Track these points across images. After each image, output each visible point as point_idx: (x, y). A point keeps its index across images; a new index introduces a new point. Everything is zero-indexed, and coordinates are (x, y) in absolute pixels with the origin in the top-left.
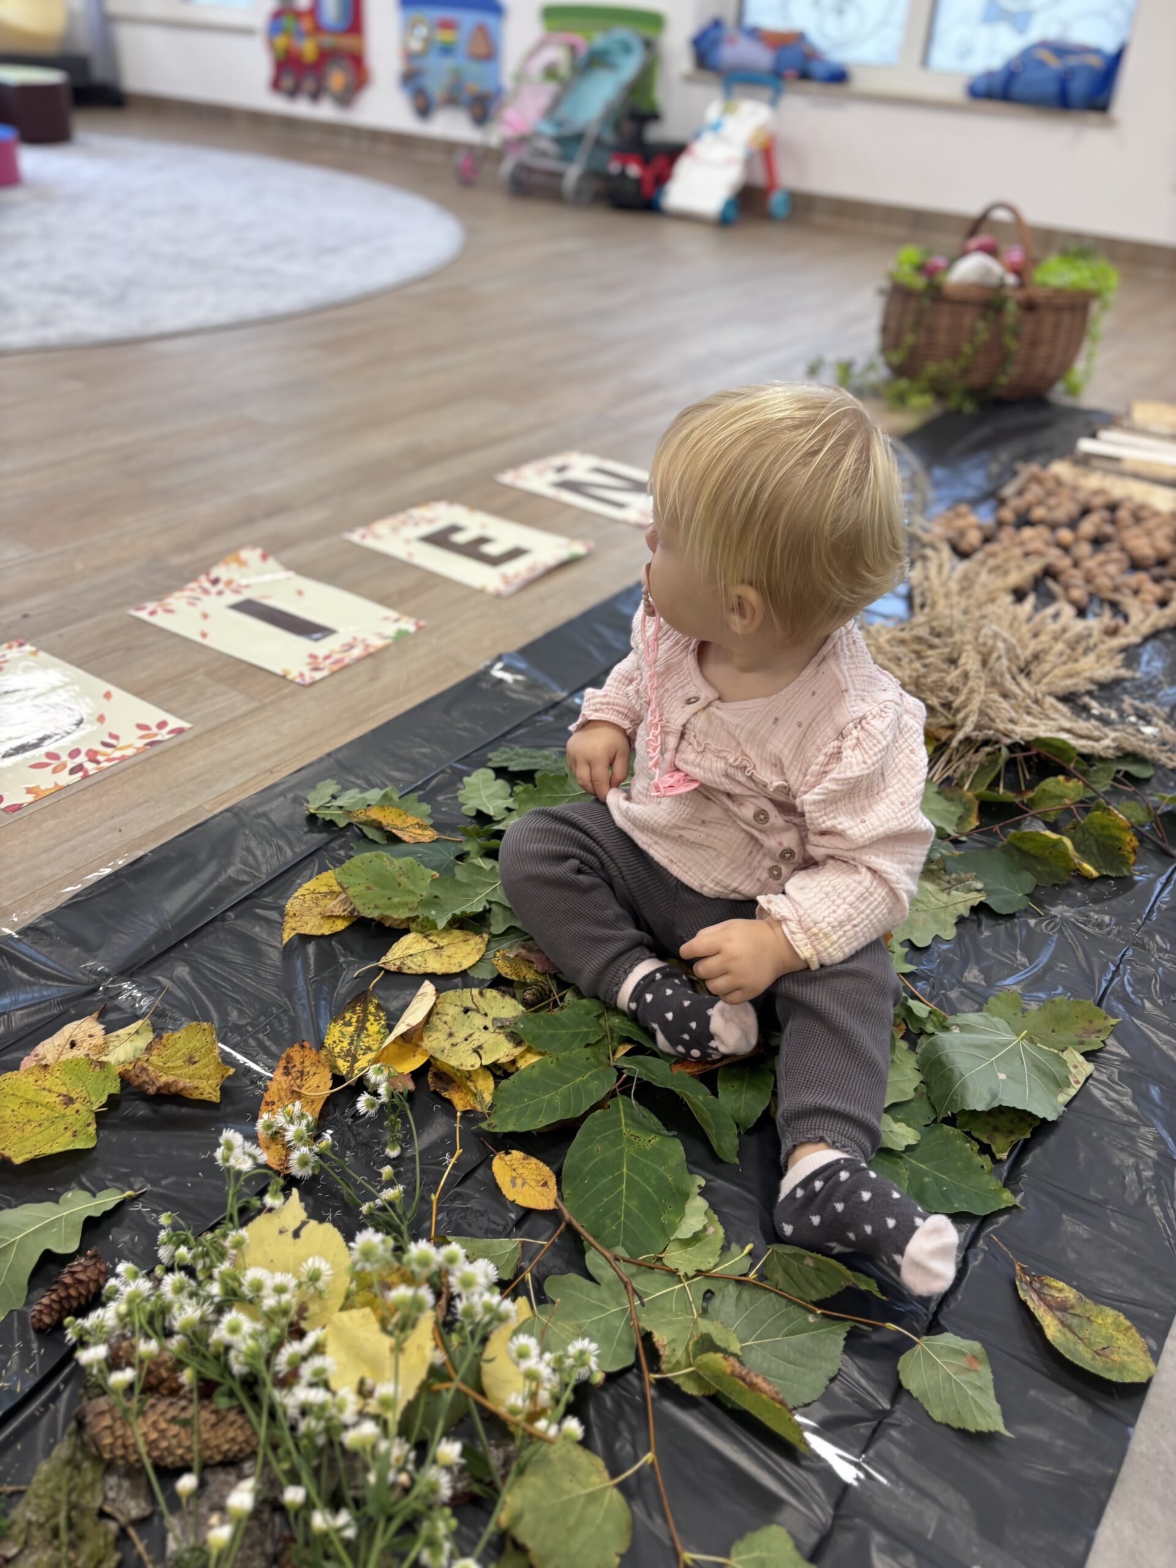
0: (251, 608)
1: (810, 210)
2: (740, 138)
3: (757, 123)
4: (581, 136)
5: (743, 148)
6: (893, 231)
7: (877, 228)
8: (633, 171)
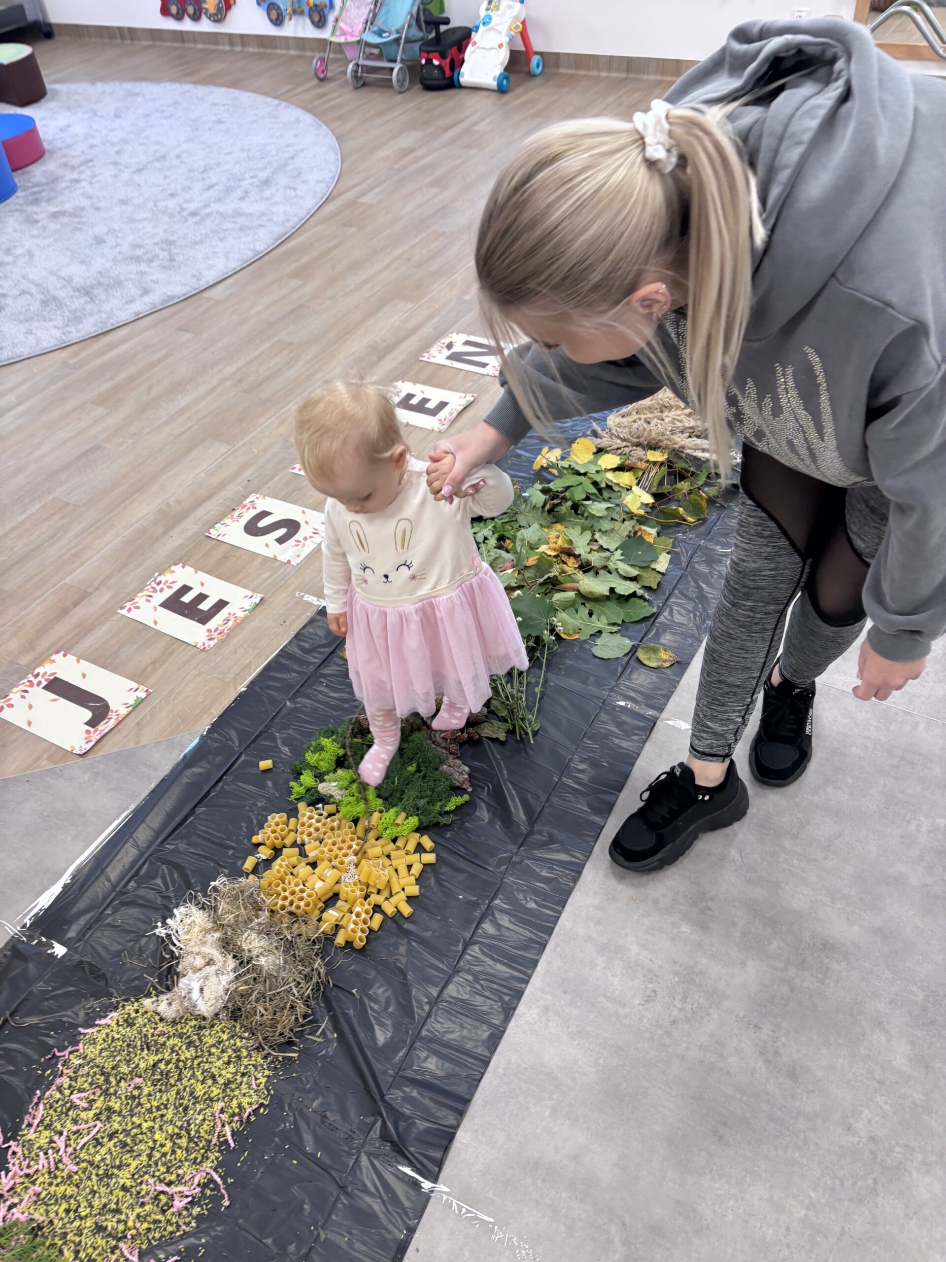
1: (557, 65)
2: (504, 28)
3: (514, 14)
4: (397, 40)
5: (507, 35)
6: (614, 75)
7: (604, 74)
8: (436, 62)
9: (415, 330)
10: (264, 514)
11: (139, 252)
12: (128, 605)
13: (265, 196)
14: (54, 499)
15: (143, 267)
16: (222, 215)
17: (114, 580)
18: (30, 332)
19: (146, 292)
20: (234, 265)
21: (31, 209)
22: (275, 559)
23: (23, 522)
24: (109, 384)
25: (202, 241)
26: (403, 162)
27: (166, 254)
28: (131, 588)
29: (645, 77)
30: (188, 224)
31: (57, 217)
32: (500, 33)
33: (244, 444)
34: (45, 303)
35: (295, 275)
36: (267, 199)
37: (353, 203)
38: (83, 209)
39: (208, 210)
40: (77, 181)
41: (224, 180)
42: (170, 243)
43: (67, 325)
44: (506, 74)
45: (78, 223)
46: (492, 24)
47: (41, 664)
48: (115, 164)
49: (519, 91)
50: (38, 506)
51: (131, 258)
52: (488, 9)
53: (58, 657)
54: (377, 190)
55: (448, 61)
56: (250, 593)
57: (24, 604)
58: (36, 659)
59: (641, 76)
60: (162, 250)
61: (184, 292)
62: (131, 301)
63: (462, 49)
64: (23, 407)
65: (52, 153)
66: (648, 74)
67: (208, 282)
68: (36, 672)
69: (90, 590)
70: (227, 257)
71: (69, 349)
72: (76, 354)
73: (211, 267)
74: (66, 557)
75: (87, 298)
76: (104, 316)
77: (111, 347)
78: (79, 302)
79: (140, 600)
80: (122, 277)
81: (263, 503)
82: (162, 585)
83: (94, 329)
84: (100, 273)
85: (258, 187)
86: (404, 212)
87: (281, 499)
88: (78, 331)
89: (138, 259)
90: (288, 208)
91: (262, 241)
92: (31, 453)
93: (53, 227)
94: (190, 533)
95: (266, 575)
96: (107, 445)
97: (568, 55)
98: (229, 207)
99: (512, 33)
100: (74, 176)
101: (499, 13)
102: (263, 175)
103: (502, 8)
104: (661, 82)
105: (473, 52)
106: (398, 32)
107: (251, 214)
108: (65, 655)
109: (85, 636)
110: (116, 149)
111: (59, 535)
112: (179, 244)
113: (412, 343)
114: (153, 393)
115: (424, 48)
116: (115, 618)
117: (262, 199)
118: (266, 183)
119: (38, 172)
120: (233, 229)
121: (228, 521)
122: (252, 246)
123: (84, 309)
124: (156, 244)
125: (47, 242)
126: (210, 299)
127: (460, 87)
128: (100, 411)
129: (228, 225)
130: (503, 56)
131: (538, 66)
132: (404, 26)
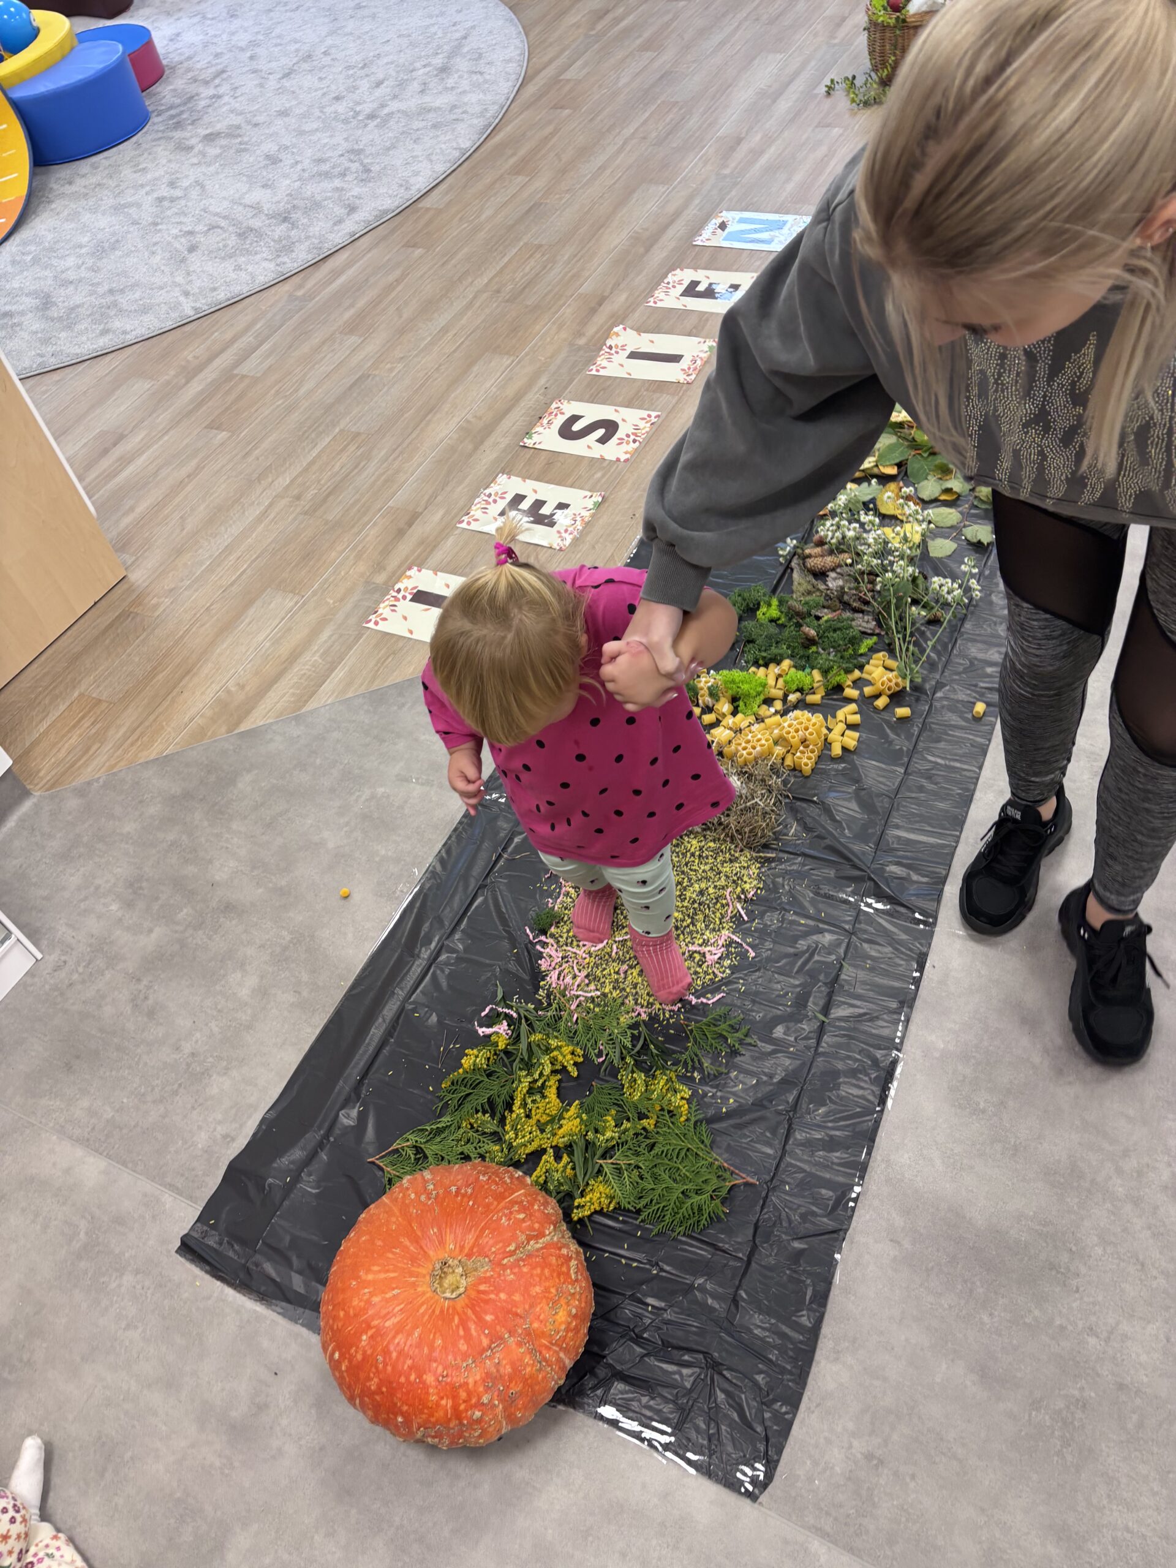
0: (634, 355)
9: (677, 214)
10: (575, 418)
11: (325, 167)
12: (465, 518)
13: (448, 85)
14: (342, 431)
15: (337, 183)
16: (405, 113)
17: (439, 498)
18: (238, 268)
19: (352, 209)
20: (441, 168)
21: (177, 134)
22: (603, 459)
23: (319, 456)
24: (352, 311)
25: (393, 147)
26: (599, 27)
27: (357, 165)
28: (461, 503)
30: (369, 128)
31: (213, 140)
33: (527, 354)
34: (242, 235)
35: (517, 170)
36: (453, 88)
37: (555, 81)
38: (239, 127)
39: (386, 111)
40: (219, 97)
41: (394, 74)
42: (359, 152)
43: (279, 256)
45: (240, 143)
47: (398, 581)
48: (255, 71)
50: (328, 440)
51: (320, 175)
53: (413, 572)
54: (579, 63)
56: (589, 494)
57: (355, 530)
58: (390, 578)
60: (351, 161)
61: (396, 203)
62: (340, 222)
64: (266, 347)
65: (173, 68)
67: (419, 190)
68: (396, 587)
69: (420, 510)
70: (431, 161)
71: (290, 281)
72: (300, 286)
73: (416, 174)
74: (379, 483)
75: (286, 224)
76: (316, 241)
77: (337, 273)
78: (281, 230)
79: (476, 512)
80: (318, 198)
81: (571, 408)
82: (493, 497)
83: (310, 257)
84: (290, 195)
85: (437, 75)
86: (620, 84)
87: (588, 402)
88: (293, 261)
89: (327, 175)
90: (481, 96)
91: (465, 137)
92: (296, 391)
93: (213, 151)
94: (502, 446)
95: (599, 475)
96: (377, 372)
98: (411, 103)
100: (211, 91)
102: (438, 61)
107: (439, 108)
108: (419, 571)
109: (432, 550)
110: (248, 54)
111: (362, 464)
112: (368, 152)
113: (678, 229)
114: (405, 316)
116: (457, 532)
117: (446, 89)
118: (444, 70)
119: (166, 92)
120: (425, 128)
121: (538, 429)
122: (455, 145)
123: (289, 237)
124: (342, 155)
125: (212, 169)
126: (428, 209)
128: (354, 340)
129: (417, 124)
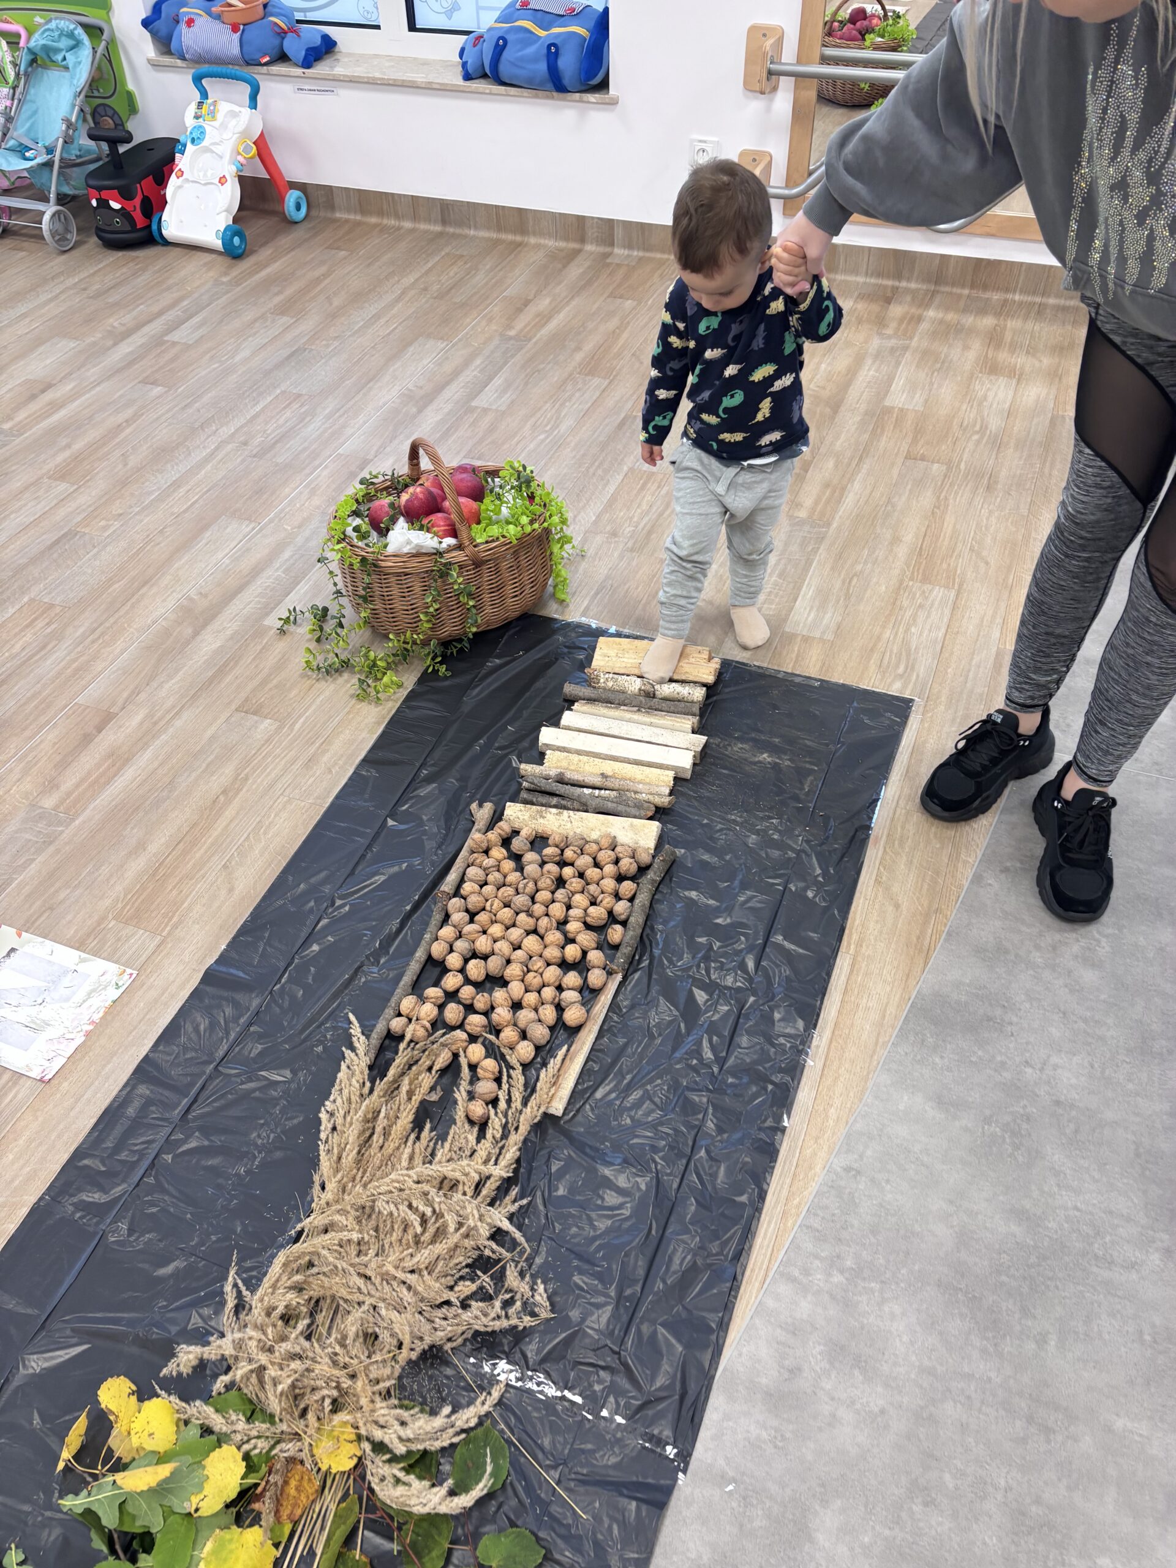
1: (331, 206)
2: (226, 149)
3: (241, 127)
4: (49, 165)
5: (232, 162)
6: (423, 226)
7: (408, 225)
8: (115, 205)
29: (472, 232)
32: (221, 157)
44: (237, 227)
46: (206, 143)
49: (265, 253)
52: (197, 117)
55: (137, 201)
59: (466, 231)
63: (162, 181)
66: (476, 228)
97: (347, 190)
99: (240, 158)
101: (216, 124)
103: (220, 116)
104: (497, 242)
105: (180, 187)
106: (50, 150)
115: (92, 182)
127: (166, 243)
130: (230, 196)
131: (298, 207)
132: (57, 139)
